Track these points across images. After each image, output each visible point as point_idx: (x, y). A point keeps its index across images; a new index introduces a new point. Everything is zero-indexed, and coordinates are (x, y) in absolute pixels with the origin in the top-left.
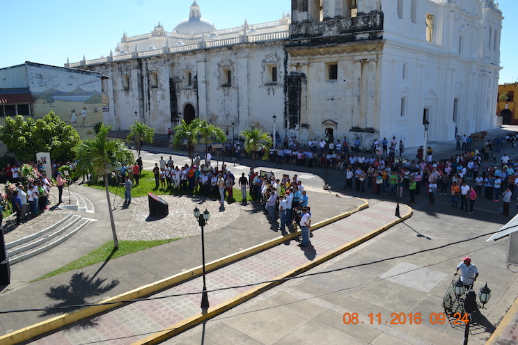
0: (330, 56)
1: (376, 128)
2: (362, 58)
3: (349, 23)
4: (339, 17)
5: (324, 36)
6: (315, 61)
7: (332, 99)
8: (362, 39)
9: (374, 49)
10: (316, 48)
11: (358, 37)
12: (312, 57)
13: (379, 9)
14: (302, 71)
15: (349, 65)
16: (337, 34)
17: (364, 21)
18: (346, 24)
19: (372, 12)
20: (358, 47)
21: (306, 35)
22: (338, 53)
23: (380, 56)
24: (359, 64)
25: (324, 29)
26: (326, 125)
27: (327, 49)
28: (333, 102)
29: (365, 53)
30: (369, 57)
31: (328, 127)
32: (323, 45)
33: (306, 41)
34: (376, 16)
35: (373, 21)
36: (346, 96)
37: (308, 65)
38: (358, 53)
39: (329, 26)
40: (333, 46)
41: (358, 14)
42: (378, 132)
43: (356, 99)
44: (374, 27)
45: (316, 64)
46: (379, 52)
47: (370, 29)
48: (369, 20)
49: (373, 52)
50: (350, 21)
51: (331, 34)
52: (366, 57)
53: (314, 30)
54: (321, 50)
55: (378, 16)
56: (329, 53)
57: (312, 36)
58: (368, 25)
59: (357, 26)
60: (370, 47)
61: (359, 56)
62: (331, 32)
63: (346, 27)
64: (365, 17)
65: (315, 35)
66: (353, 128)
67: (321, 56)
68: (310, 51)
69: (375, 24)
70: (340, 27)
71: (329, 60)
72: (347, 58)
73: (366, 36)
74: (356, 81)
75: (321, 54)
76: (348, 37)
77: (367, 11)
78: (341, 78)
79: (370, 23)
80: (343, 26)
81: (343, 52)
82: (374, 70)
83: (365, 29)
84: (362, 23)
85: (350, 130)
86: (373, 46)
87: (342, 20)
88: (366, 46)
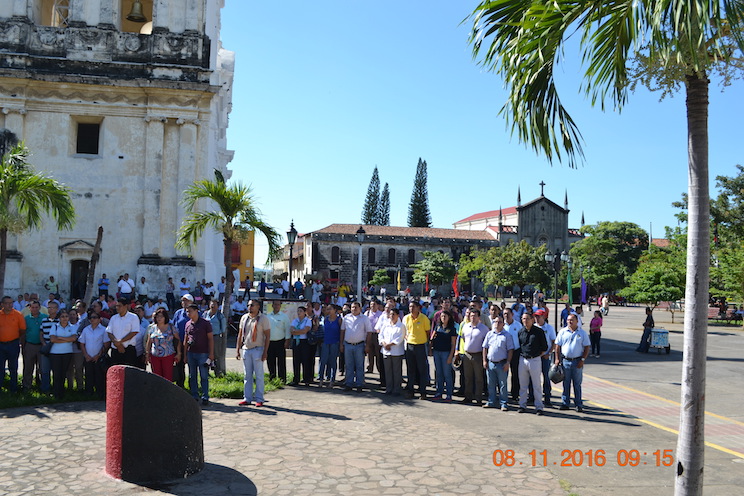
0: (83, 102)
1: (197, 258)
2: (166, 114)
3: (135, 43)
4: (108, 28)
5: (70, 57)
6: (39, 107)
7: (89, 196)
8: (166, 78)
9: (194, 102)
10: (51, 81)
11: (158, 73)
12: (33, 98)
13: (201, 30)
14: (7, 127)
15: (134, 128)
16: (105, 60)
17: (170, 46)
18: (126, 44)
19: (187, 33)
20: (159, 92)
21: (21, 48)
22: (106, 98)
23: (203, 116)
24: (159, 127)
25: (72, 43)
26: (71, 252)
27: (79, 87)
28: (88, 200)
29: (174, 106)
30: (182, 116)
31: (75, 257)
32: (71, 77)
33: (23, 61)
34: (196, 41)
35: (190, 49)
36: (125, 190)
37: (24, 115)
38: (155, 105)
39: (85, 39)
40: (96, 82)
41: (156, 30)
42: (202, 265)
43: (150, 197)
44: (193, 59)
45: (45, 116)
46: (202, 109)
47: (184, 62)
48: (183, 46)
49: (191, 107)
50: (137, 39)
51: (90, 56)
52: (175, 115)
53: (43, 42)
54: (64, 86)
55: (200, 41)
56: (81, 96)
57: (35, 53)
58: (180, 55)
59: (156, 51)
60: (182, 95)
61: (157, 111)
62: (96, 53)
63: (126, 50)
64: (172, 38)
65: (43, 53)
66: (143, 257)
67: (60, 101)
68: (33, 84)
69: (195, 55)
70: (113, 47)
71: (81, 111)
72: (128, 112)
73: (176, 74)
74: (151, 160)
75: (61, 96)
76: (134, 68)
77: (176, 29)
78: (113, 152)
79: (183, 51)
80: (120, 46)
81: (119, 98)
82: (194, 142)
83: (174, 61)
84: (168, 49)
85: (139, 263)
86: (192, 95)
87: (116, 35)
88: (177, 93)
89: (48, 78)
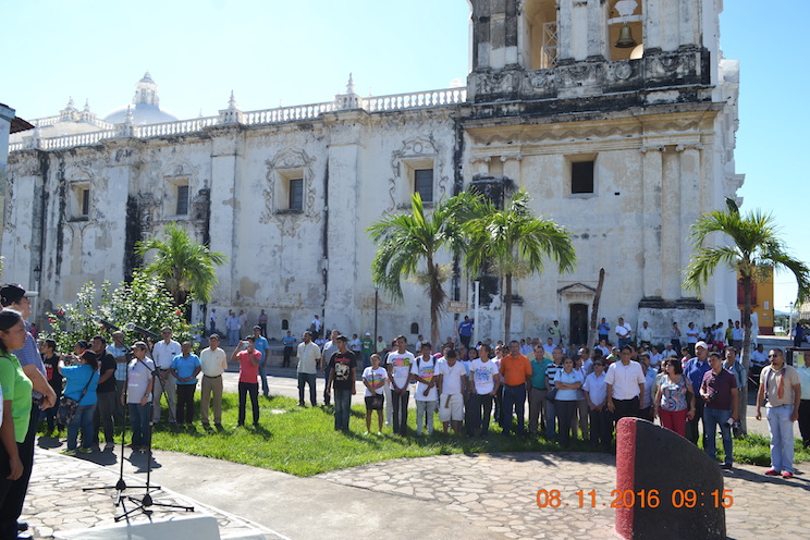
0: (576, 140)
1: (706, 300)
2: (663, 142)
3: (625, 71)
4: (597, 60)
5: (561, 96)
6: (534, 151)
7: (585, 236)
8: (662, 103)
9: (694, 124)
10: (543, 123)
11: (652, 98)
12: (528, 142)
13: (698, 42)
14: (506, 174)
15: (630, 161)
16: (596, 94)
17: (664, 66)
18: (616, 73)
19: (683, 48)
20: (655, 118)
21: (514, 95)
22: (598, 133)
23: (707, 139)
24: (657, 157)
25: (562, 82)
26: (570, 295)
27: (572, 125)
28: (585, 240)
29: (672, 131)
30: (681, 142)
31: (574, 300)
32: (563, 116)
33: (516, 108)
34: (693, 56)
35: (687, 66)
36: (622, 229)
37: (520, 161)
38: (651, 133)
39: (575, 75)
40: (588, 118)
41: (648, 53)
42: (712, 308)
43: (650, 234)
44: (691, 77)
45: (540, 160)
46: (705, 131)
47: (681, 82)
48: (678, 64)
49: (691, 130)
50: (628, 66)
51: (580, 92)
52: (674, 141)
53: (534, 86)
54: (556, 126)
55: (698, 55)
56: (574, 134)
57: (527, 98)
58: (676, 74)
59: (649, 75)
60: (680, 119)
61: (654, 140)
62: (586, 88)
63: (617, 79)
64: (666, 58)
65: (535, 96)
66: (644, 299)
67: (553, 142)
68: (527, 129)
69: (693, 72)
70: (603, 79)
71: (574, 150)
72: (623, 144)
73: (673, 96)
74: (650, 194)
75: (554, 137)
76: (627, 97)
77: (669, 47)
78: (609, 189)
79: (679, 70)
80: (610, 77)
81: (612, 131)
82: (697, 169)
83: (669, 82)
84: (661, 70)
85: (640, 306)
86: (692, 117)
87: (606, 66)
88: (675, 117)
89: (541, 120)
